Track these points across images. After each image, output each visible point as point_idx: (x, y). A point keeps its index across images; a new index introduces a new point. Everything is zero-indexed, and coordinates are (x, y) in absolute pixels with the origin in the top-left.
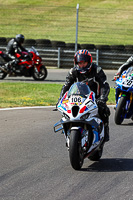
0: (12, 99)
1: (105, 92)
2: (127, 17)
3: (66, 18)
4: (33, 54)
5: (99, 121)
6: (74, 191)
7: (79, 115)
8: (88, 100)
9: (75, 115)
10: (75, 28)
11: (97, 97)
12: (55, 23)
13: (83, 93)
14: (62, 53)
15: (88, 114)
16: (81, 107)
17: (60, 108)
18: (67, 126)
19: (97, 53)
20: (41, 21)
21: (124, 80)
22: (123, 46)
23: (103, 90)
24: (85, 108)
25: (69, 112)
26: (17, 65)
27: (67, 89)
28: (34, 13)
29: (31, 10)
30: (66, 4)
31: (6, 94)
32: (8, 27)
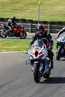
0: (7, 47)
1: (51, 45)
2: (63, 8)
3: (34, 9)
4: (20, 26)
5: (48, 59)
6: (38, 92)
7: (38, 56)
8: (43, 48)
9: (36, 56)
10: (38, 13)
11: (47, 47)
12: (28, 11)
13: (40, 45)
14: (31, 25)
15: (43, 55)
16: (39, 52)
17: (29, 52)
18: (32, 61)
19: (49, 25)
20: (21, 10)
21: (61, 38)
22: (61, 22)
23: (50, 44)
24: (41, 53)
25: (33, 54)
26: (12, 31)
27: (32, 43)
28: (18, 6)
29: (16, 5)
30: (34, 2)
31: (4, 45)
32: (5, 13)
